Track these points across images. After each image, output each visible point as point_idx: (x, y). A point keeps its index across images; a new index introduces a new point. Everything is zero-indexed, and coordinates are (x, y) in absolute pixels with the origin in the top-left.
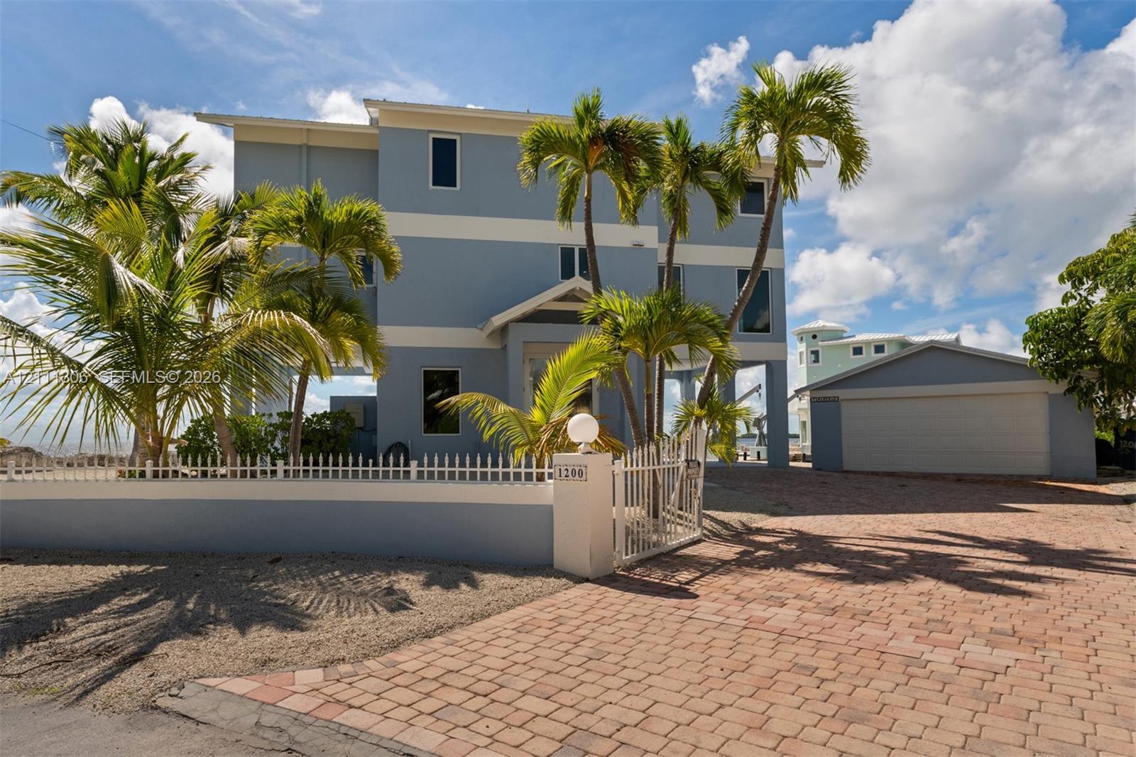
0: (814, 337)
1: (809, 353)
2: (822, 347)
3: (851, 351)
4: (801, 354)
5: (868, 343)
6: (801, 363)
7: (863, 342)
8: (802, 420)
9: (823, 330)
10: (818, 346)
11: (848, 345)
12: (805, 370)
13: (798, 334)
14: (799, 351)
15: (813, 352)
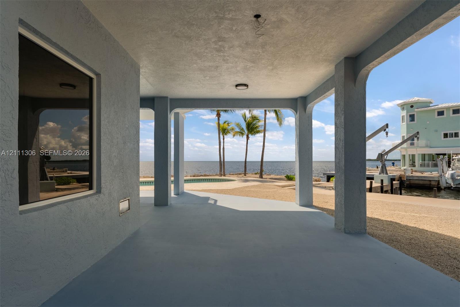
0: (412, 107)
1: (408, 116)
2: (417, 112)
3: (436, 114)
4: (403, 117)
5: (448, 108)
6: (403, 122)
7: (445, 108)
8: (403, 154)
9: (417, 103)
10: (414, 111)
11: (434, 110)
12: (405, 126)
13: (401, 106)
14: (402, 115)
15: (411, 116)
